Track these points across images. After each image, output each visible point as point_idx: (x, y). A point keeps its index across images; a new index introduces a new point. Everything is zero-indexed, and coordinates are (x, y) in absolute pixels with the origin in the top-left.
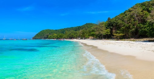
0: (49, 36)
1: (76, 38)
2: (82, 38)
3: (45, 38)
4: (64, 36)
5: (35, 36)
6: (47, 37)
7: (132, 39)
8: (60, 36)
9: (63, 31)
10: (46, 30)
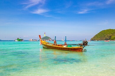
0: (113, 37)
3: (107, 39)
5: (94, 37)
6: (110, 38)
10: (108, 30)
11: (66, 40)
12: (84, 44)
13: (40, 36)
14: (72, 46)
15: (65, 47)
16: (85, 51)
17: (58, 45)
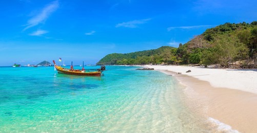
0: (118, 62)
1: (148, 64)
2: (153, 64)
3: (112, 64)
4: (136, 61)
6: (115, 63)
7: (190, 65)
8: (131, 62)
9: (133, 56)
10: (113, 54)
11: (83, 64)
12: (102, 69)
13: (54, 61)
14: (90, 71)
15: (83, 72)
16: (103, 75)
17: (76, 71)
